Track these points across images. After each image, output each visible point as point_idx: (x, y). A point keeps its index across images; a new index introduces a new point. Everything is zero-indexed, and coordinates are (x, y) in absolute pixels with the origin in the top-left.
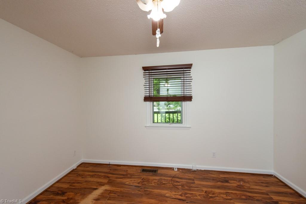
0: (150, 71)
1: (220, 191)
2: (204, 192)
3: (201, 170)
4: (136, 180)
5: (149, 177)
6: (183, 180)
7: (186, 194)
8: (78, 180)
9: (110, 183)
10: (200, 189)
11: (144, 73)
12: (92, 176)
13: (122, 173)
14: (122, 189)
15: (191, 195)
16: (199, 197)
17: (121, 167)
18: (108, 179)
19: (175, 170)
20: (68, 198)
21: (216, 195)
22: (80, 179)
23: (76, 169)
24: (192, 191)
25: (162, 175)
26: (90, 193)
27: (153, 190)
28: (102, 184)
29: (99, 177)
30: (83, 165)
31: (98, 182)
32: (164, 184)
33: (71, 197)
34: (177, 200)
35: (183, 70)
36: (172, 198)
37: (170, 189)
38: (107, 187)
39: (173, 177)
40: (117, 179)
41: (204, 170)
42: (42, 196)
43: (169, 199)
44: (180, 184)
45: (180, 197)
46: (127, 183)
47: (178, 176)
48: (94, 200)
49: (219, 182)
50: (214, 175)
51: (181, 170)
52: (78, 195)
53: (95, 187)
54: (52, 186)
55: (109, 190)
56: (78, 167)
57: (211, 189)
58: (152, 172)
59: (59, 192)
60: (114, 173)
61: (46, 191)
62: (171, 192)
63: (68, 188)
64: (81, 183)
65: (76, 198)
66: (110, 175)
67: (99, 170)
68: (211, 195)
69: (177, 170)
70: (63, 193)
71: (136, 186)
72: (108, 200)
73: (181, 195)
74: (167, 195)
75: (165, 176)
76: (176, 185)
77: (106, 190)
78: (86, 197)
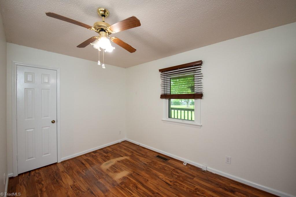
0: (165, 73)
1: (213, 194)
2: (195, 188)
3: (211, 173)
4: (147, 160)
5: (157, 161)
6: (184, 174)
7: (176, 182)
8: (117, 149)
9: (131, 156)
10: (193, 185)
11: (161, 74)
12: (125, 149)
13: (142, 153)
14: (135, 162)
15: (179, 185)
16: (185, 189)
17: (145, 149)
18: (132, 154)
19: (184, 164)
20: (107, 156)
21: (205, 195)
22: (119, 149)
23: (120, 143)
24: (184, 183)
25: (169, 164)
26: (118, 157)
27: (153, 170)
28: (126, 155)
29: (128, 151)
30: (125, 142)
31: (125, 154)
32: (165, 170)
33: (109, 155)
34: (165, 183)
35: (193, 67)
36: (162, 180)
37: (167, 174)
38: (128, 158)
39: (177, 168)
40: (137, 156)
41: (216, 174)
42: (99, 151)
43: (159, 180)
44: (178, 175)
45: (169, 182)
46: (141, 160)
47: (183, 169)
48: (118, 161)
49: (221, 189)
50: (223, 181)
51: (190, 166)
52: (112, 156)
53: (122, 155)
54: (105, 148)
55: (128, 160)
56: (122, 142)
57: (204, 189)
58: (164, 159)
59: (106, 152)
60: (137, 151)
61: (102, 149)
62: (165, 176)
63: (110, 151)
64: (118, 151)
65: (110, 157)
66: (135, 152)
67: (131, 147)
68: (198, 193)
69: (185, 164)
70: (107, 153)
71: (144, 164)
72: (124, 164)
73: (171, 181)
74: (160, 177)
75: (170, 165)
76: (174, 174)
77: (126, 159)
78: (115, 158)
